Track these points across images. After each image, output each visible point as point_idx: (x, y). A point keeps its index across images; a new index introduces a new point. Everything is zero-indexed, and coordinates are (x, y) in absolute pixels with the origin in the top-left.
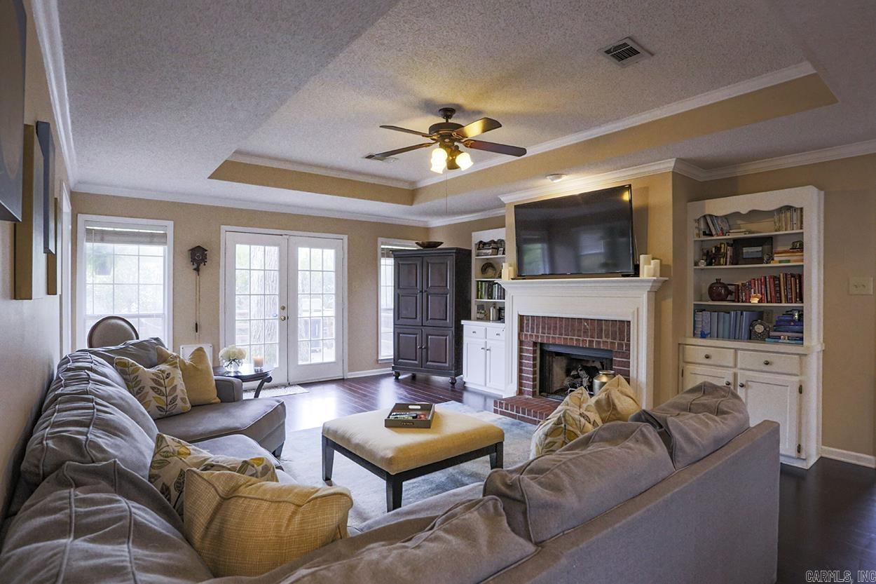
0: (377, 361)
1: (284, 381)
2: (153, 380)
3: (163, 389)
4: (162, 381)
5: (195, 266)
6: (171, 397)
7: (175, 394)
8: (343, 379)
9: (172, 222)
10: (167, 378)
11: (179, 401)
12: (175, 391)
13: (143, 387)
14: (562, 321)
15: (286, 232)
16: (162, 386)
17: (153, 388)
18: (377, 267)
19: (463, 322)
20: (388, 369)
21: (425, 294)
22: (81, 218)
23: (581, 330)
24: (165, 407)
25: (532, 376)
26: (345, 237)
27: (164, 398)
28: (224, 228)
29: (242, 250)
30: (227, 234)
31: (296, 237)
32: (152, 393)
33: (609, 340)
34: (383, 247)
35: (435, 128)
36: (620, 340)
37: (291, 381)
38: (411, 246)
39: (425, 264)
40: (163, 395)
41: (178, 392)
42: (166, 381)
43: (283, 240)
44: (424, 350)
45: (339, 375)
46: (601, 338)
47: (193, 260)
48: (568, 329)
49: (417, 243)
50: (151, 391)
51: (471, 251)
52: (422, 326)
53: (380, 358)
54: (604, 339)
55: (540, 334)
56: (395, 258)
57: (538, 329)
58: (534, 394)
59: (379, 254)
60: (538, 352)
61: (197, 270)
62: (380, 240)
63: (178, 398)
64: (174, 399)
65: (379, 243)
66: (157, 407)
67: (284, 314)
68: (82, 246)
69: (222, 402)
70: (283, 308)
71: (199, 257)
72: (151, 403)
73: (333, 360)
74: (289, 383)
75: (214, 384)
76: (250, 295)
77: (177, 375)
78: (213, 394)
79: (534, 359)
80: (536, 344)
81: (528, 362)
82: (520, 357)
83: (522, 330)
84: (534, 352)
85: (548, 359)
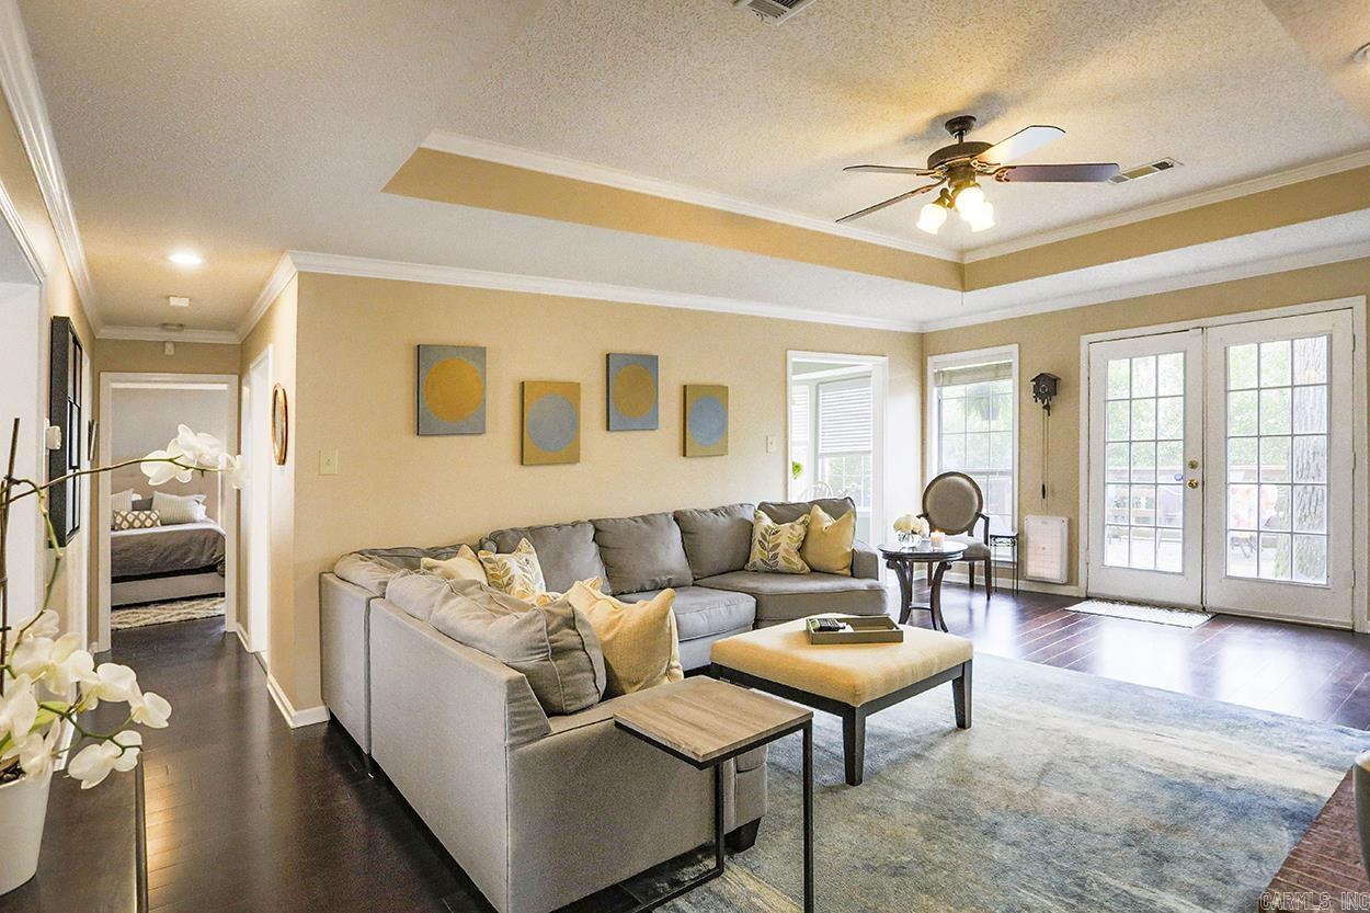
1: (1195, 601)
3: (767, 544)
4: (768, 536)
5: (1043, 403)
6: (772, 553)
7: (776, 551)
8: (1353, 631)
9: (1017, 345)
10: (776, 535)
11: (779, 559)
12: (777, 548)
15: (1200, 322)
16: (766, 541)
17: (760, 542)
22: (929, 360)
28: (1085, 339)
29: (1117, 369)
30: (1093, 348)
31: (1221, 328)
32: (758, 546)
37: (1209, 605)
40: (765, 550)
41: (780, 549)
42: (771, 537)
43: (1192, 339)
45: (1341, 619)
47: (1038, 395)
61: (1047, 407)
64: (775, 556)
66: (762, 560)
67: (1196, 475)
68: (933, 392)
69: (853, 576)
70: (1193, 465)
71: (1047, 388)
72: (757, 555)
73: (1323, 582)
74: (1204, 609)
75: (847, 553)
76: (1130, 442)
77: (789, 534)
78: (840, 564)
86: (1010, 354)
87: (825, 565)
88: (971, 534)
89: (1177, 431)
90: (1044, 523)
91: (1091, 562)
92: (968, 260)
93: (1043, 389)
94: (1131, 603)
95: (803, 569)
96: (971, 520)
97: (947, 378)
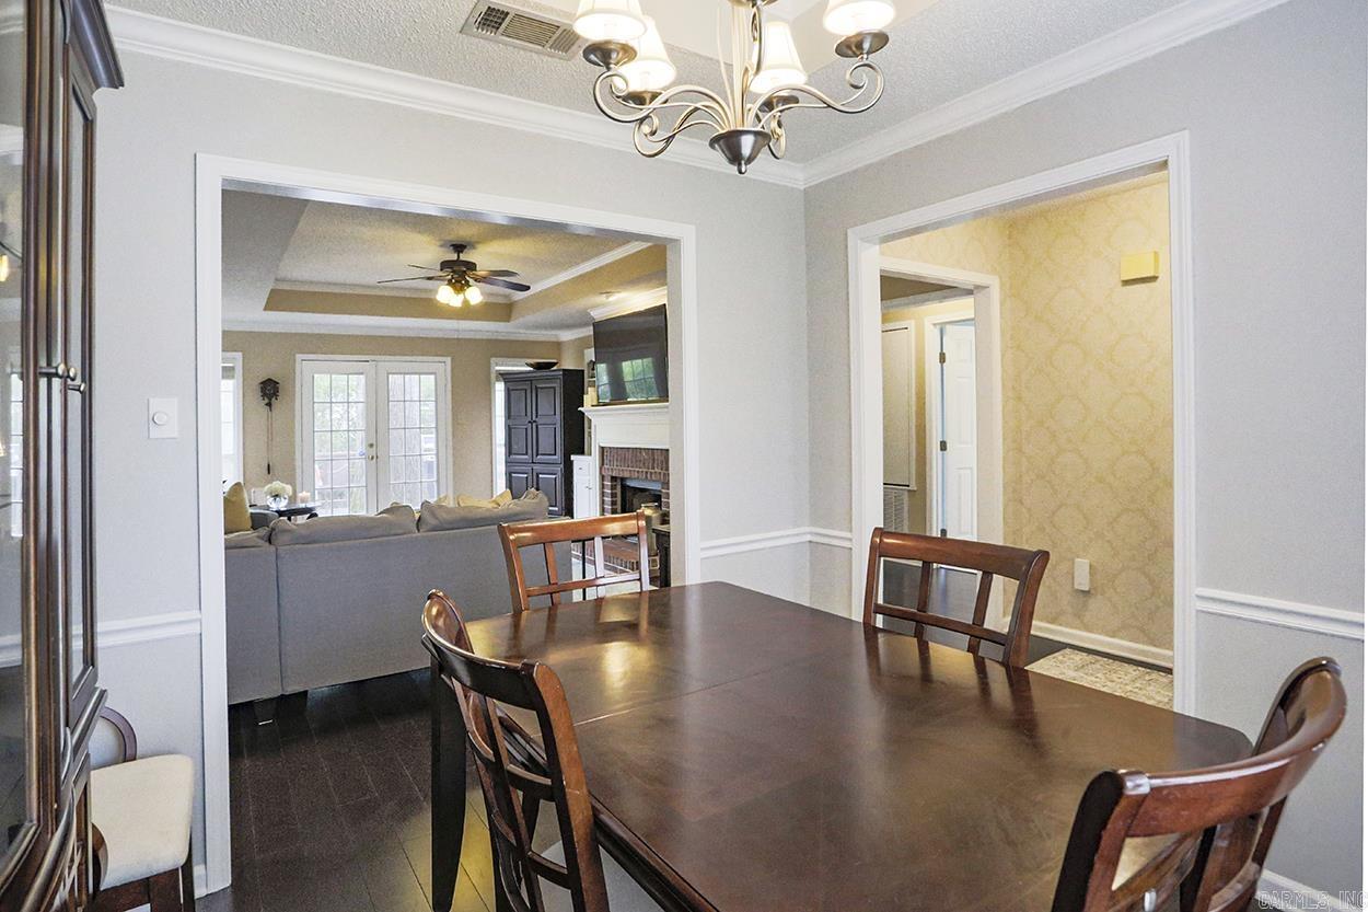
5: (267, 401)
9: (240, 354)
15: (373, 357)
18: (491, 393)
19: (573, 457)
21: (534, 424)
23: (641, 461)
26: (448, 360)
28: (299, 357)
29: (322, 381)
30: (304, 363)
31: (387, 362)
33: (659, 470)
34: (498, 368)
35: (445, 265)
38: (521, 367)
39: (533, 387)
43: (370, 367)
46: (654, 469)
47: (264, 395)
48: (633, 460)
49: (526, 364)
51: (583, 371)
52: (533, 463)
55: (615, 467)
56: (504, 382)
57: (614, 461)
59: (493, 376)
60: (619, 487)
61: (269, 405)
62: (493, 360)
65: (493, 364)
67: (373, 452)
70: (371, 446)
71: (270, 390)
76: (331, 431)
79: (613, 495)
80: (614, 479)
81: (608, 499)
82: (603, 494)
83: (602, 464)
84: (613, 487)
85: (629, 494)
86: (235, 360)
89: (361, 424)
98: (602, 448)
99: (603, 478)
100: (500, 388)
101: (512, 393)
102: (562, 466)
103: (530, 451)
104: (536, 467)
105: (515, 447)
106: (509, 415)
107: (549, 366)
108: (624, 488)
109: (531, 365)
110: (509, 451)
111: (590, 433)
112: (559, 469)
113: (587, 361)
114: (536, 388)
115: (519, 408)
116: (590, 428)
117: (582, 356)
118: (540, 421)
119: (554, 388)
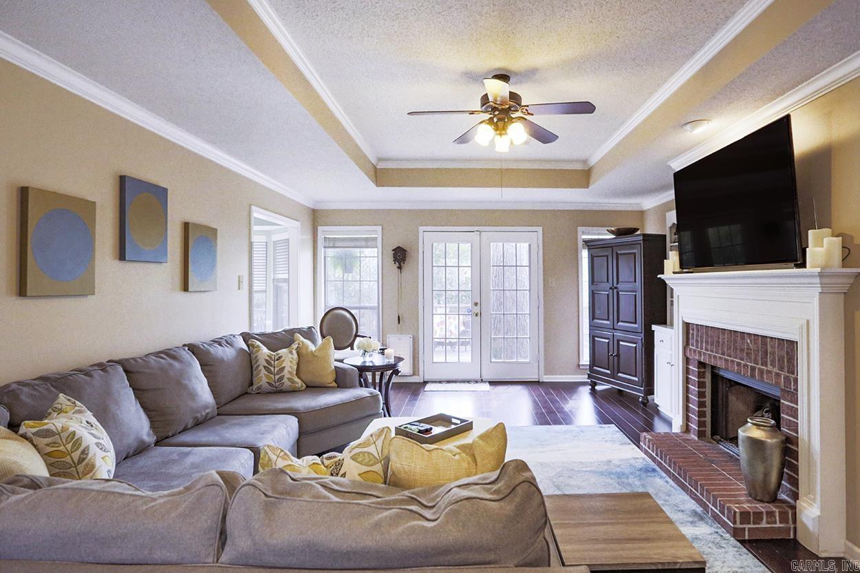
0: (579, 365)
1: (477, 377)
2: (266, 360)
3: (272, 369)
4: (273, 362)
5: (398, 265)
6: (278, 376)
7: (282, 374)
8: (539, 382)
9: (380, 227)
10: (277, 360)
11: (285, 380)
12: (283, 371)
13: (259, 365)
14: (724, 334)
15: (479, 228)
16: (272, 366)
17: (265, 367)
18: (578, 261)
19: (654, 327)
20: (583, 376)
21: (615, 290)
22: (320, 229)
23: (744, 350)
24: (274, 383)
25: (697, 409)
26: (540, 230)
27: (272, 376)
28: (422, 229)
29: (439, 248)
30: (426, 235)
31: (489, 233)
32: (263, 372)
33: (776, 370)
34: (583, 237)
36: (788, 372)
37: (484, 378)
38: (604, 235)
39: (615, 254)
40: (272, 374)
41: (285, 372)
42: (276, 362)
43: (475, 236)
44: (616, 358)
45: (534, 377)
46: (766, 366)
47: (395, 260)
48: (730, 348)
49: (608, 230)
50: (263, 369)
51: (665, 236)
52: (614, 329)
53: (581, 364)
54: (770, 368)
55: (704, 351)
56: (589, 249)
57: (702, 342)
58: (701, 434)
59: (580, 244)
60: (708, 376)
61: (400, 268)
62: (580, 229)
63: (285, 378)
64: (281, 378)
65: (579, 233)
66: (268, 383)
67: (477, 310)
68: (321, 251)
69: (338, 387)
70: (476, 304)
71: (400, 256)
72: (263, 379)
73: (528, 360)
74: (482, 380)
75: (333, 370)
76: (446, 291)
77: (288, 358)
78: (329, 379)
79: (701, 385)
80: (701, 365)
81: (694, 388)
82: (687, 381)
83: (687, 344)
84: (701, 375)
85: (722, 387)
86: (376, 232)
87: (318, 381)
88: (352, 349)
89: (469, 286)
90: (400, 339)
91: (425, 361)
92: (381, 166)
93: (399, 256)
94: (448, 382)
95: (302, 386)
96: (352, 339)
97: (332, 243)
98: (687, 326)
99: (687, 361)
100: (585, 254)
101: (595, 258)
102: (643, 335)
103: (611, 317)
104: (618, 334)
105: (597, 312)
106: (592, 281)
107: (631, 231)
108: (716, 377)
109: (612, 232)
110: (593, 316)
111: (672, 301)
112: (640, 337)
113: (669, 224)
114: (617, 254)
115: (601, 274)
116: (672, 297)
117: (663, 220)
118: (620, 286)
119: (635, 254)
